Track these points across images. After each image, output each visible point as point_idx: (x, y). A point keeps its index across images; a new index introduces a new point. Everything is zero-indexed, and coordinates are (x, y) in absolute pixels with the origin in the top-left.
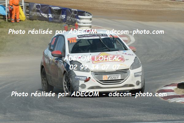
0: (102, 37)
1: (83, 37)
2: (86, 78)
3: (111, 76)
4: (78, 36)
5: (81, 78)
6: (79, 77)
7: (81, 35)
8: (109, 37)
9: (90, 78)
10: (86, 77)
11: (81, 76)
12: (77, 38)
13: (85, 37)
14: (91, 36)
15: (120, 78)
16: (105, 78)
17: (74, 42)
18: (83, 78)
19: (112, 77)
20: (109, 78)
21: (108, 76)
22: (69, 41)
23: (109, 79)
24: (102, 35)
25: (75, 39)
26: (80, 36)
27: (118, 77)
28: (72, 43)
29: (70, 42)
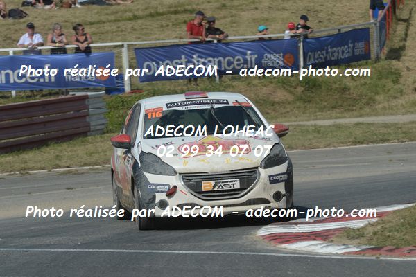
0: (216, 106)
1: (178, 106)
2: (167, 187)
3: (220, 182)
4: (167, 105)
5: (158, 187)
6: (154, 187)
7: (174, 103)
8: (231, 104)
9: (175, 187)
10: (169, 186)
11: (158, 185)
12: (165, 109)
13: (181, 105)
14: (195, 104)
15: (237, 186)
16: (207, 186)
17: (157, 116)
18: (162, 187)
19: (222, 184)
20: (214, 187)
21: (213, 183)
22: (146, 115)
23: (216, 189)
24: (218, 102)
25: (160, 110)
26: (171, 104)
27: (234, 184)
28: (152, 118)
29: (149, 117)
